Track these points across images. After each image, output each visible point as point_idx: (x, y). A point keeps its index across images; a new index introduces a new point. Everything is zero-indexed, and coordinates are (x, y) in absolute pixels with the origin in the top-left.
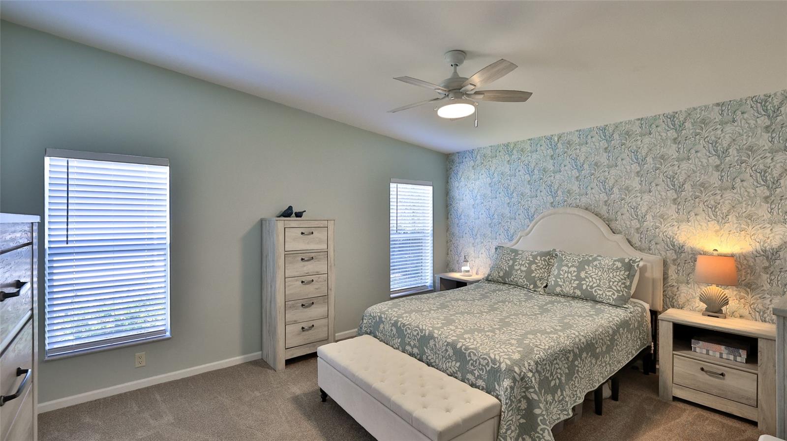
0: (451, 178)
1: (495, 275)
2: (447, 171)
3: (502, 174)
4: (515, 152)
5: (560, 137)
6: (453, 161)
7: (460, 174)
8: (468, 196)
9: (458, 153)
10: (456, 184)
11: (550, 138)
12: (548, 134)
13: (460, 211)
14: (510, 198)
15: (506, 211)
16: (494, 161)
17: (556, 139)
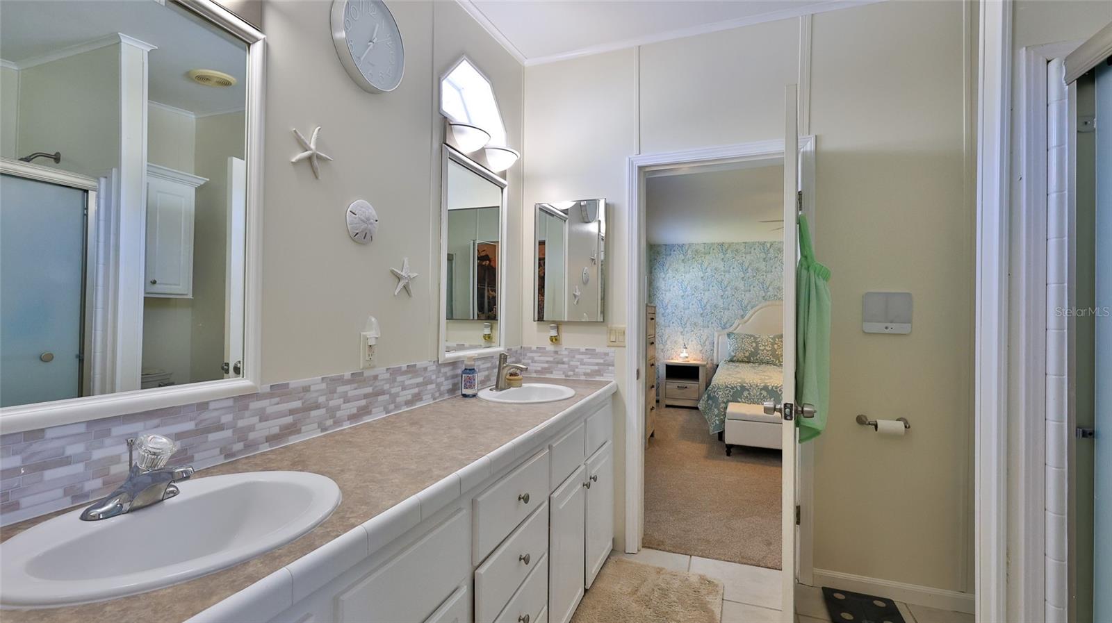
0: (655, 269)
1: (740, 355)
2: (650, 261)
3: (716, 269)
4: (729, 251)
5: (771, 245)
6: (658, 253)
7: (667, 265)
8: (676, 287)
9: (666, 245)
10: (662, 275)
11: (763, 244)
12: (762, 240)
13: (666, 301)
14: (724, 291)
15: (720, 303)
16: (707, 257)
17: (769, 245)
